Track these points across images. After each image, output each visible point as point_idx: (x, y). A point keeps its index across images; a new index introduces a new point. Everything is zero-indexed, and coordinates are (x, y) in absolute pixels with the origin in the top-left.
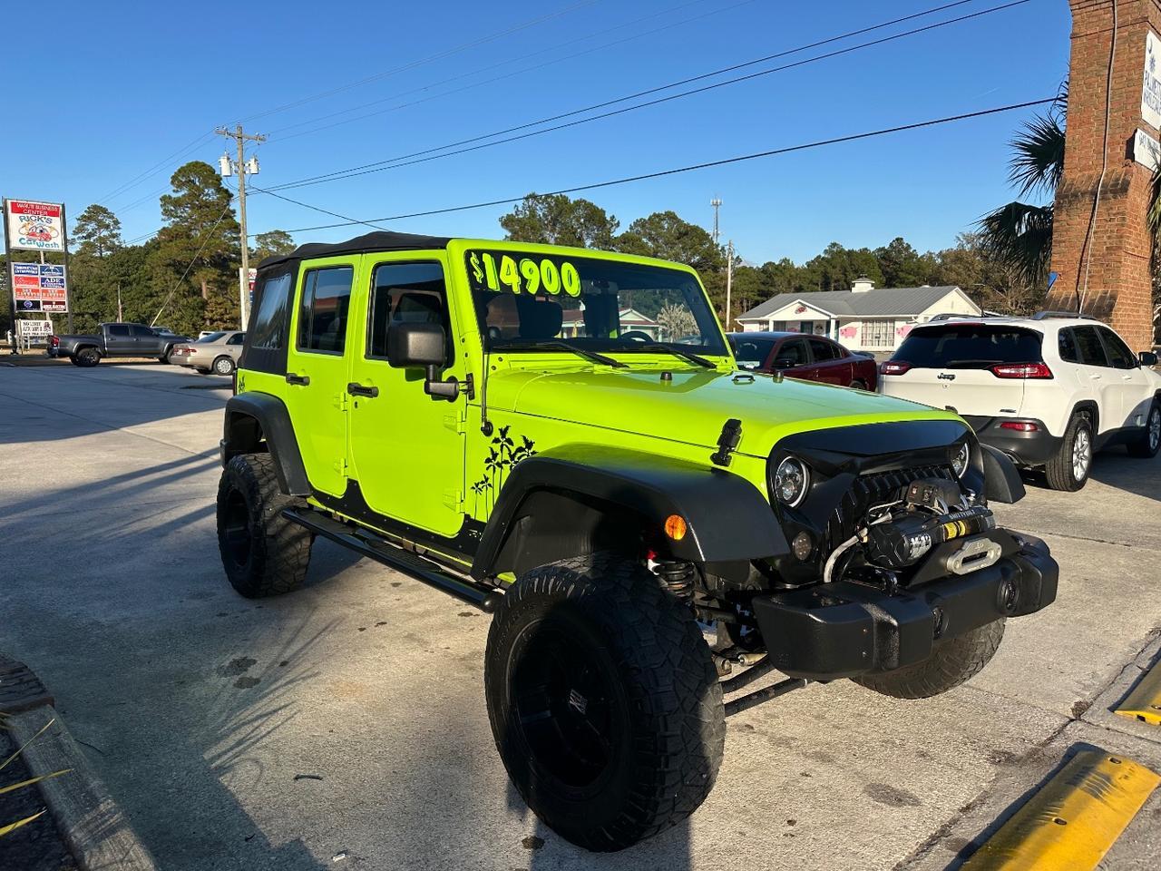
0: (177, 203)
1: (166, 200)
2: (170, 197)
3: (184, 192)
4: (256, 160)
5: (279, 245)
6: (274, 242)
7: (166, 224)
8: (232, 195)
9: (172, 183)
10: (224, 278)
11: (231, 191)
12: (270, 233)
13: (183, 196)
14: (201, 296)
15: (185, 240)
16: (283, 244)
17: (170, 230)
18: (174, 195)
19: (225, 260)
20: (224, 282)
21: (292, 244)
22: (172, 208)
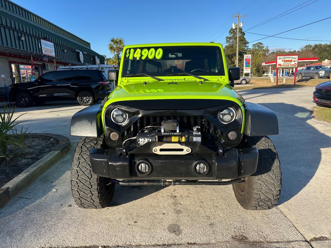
0: (230, 38)
1: (227, 38)
2: (228, 37)
3: (232, 35)
4: (242, 23)
5: (259, 46)
6: (257, 46)
7: (227, 45)
8: (245, 34)
9: (229, 33)
10: (241, 58)
11: (245, 33)
12: (257, 43)
13: (232, 36)
14: (234, 64)
15: (231, 48)
16: (260, 46)
17: (228, 46)
18: (229, 36)
19: (242, 53)
20: (241, 59)
21: (263, 46)
22: (229, 40)
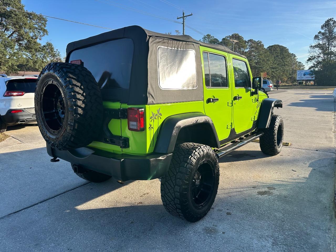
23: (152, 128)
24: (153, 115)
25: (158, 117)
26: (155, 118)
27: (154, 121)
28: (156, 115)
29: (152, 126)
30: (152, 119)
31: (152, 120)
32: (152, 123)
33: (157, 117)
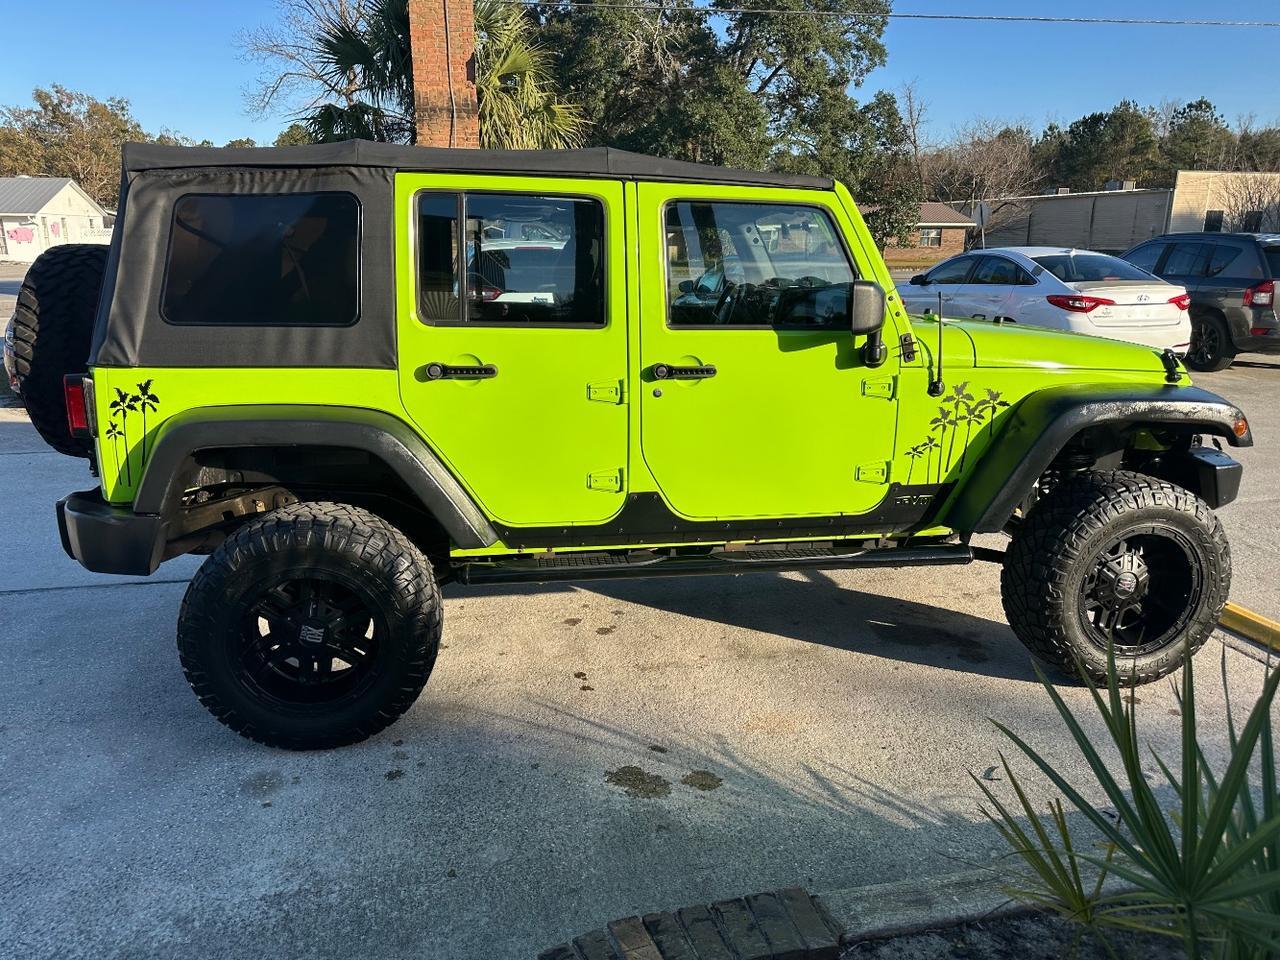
23: (120, 433)
24: (123, 397)
25: (144, 405)
26: (132, 408)
27: (125, 416)
28: (136, 399)
29: (118, 429)
30: (118, 408)
31: (118, 410)
32: (118, 420)
33: (138, 405)
